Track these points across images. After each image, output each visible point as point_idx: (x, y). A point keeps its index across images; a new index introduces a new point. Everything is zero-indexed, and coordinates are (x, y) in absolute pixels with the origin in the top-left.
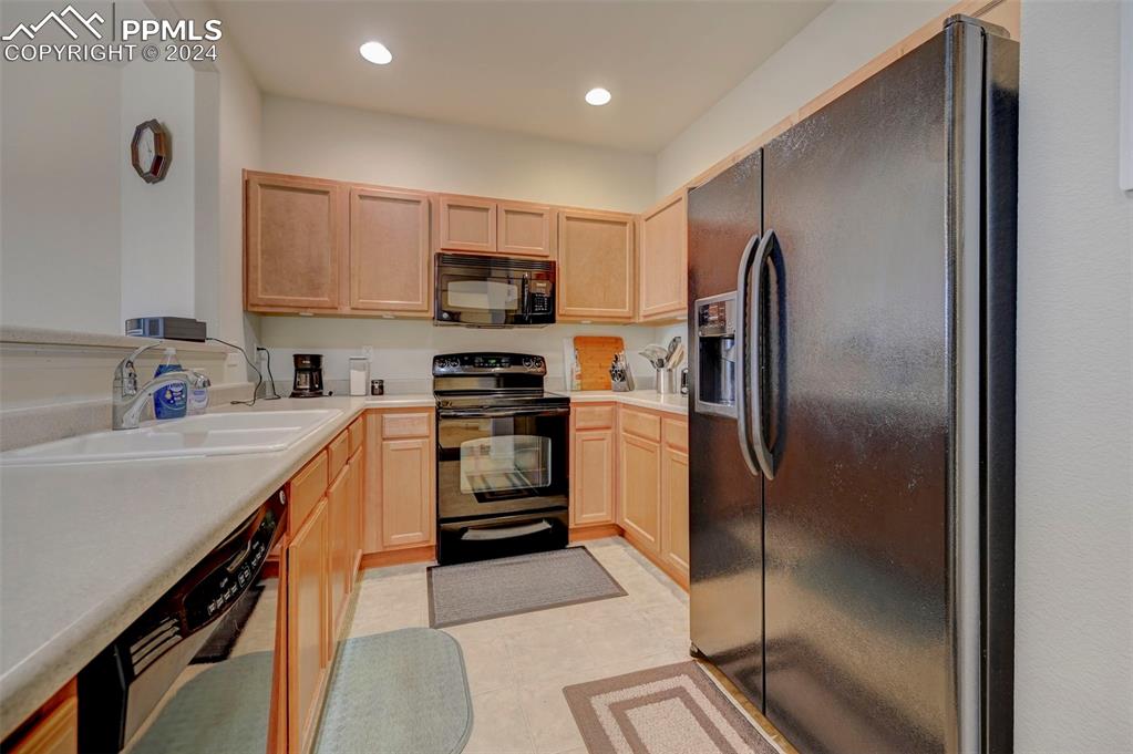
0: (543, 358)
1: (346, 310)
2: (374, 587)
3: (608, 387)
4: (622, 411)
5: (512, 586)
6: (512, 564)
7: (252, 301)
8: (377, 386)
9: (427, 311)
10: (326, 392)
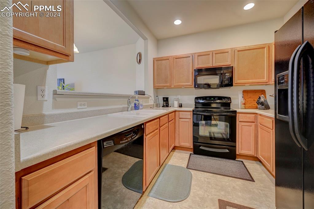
0: (230, 98)
1: (173, 87)
2: (177, 154)
3: (257, 108)
4: (259, 116)
5: (212, 165)
6: (215, 159)
7: (155, 86)
8: (180, 105)
9: (192, 85)
10: (169, 106)
